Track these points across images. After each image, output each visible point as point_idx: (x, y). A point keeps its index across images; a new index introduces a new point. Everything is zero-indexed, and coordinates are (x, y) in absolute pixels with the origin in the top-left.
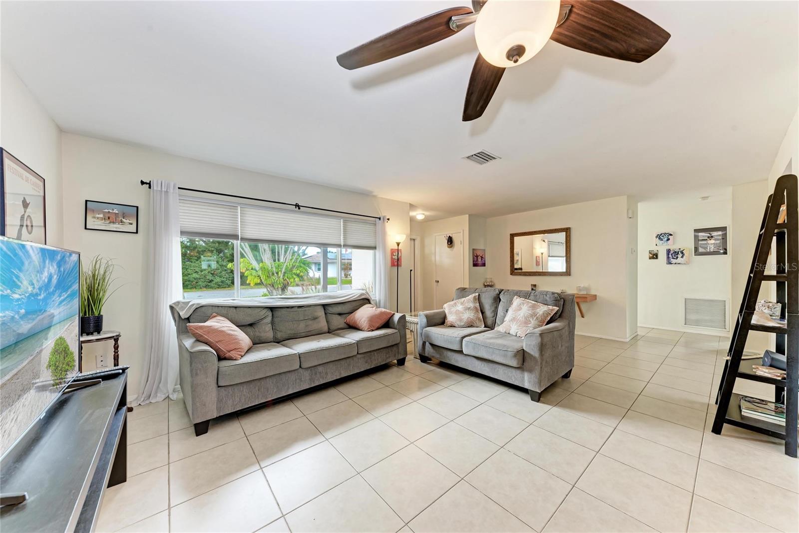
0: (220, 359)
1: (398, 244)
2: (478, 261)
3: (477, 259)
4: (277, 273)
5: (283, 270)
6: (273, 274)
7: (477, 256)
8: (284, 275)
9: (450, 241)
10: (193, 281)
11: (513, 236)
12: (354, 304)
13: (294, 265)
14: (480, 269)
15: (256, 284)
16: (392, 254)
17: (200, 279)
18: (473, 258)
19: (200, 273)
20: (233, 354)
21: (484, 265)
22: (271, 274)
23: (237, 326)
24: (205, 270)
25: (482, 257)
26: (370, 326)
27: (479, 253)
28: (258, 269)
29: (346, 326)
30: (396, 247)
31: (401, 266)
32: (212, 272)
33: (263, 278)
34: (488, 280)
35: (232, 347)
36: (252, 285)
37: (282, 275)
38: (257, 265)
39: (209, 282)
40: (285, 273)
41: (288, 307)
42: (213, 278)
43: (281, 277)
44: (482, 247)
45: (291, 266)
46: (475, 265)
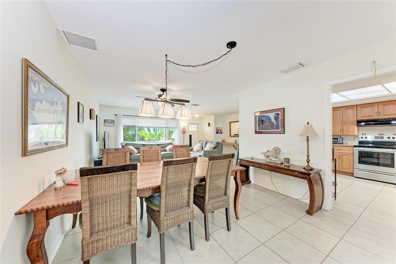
0: (131, 154)
1: (184, 127)
2: (218, 132)
3: (218, 131)
4: (155, 136)
5: (158, 135)
6: (154, 136)
7: (218, 130)
8: (158, 137)
9: (209, 124)
10: (126, 139)
11: (230, 123)
12: (167, 145)
13: (162, 132)
14: (219, 135)
15: (148, 140)
16: (182, 130)
17: (128, 138)
18: (216, 131)
19: (129, 136)
20: (133, 153)
21: (222, 133)
22: (153, 136)
23: (135, 148)
24: (130, 135)
25: (221, 130)
26: (169, 150)
27: (219, 129)
28: (148, 134)
29: (164, 150)
30: (184, 128)
31: (185, 133)
32: (133, 135)
33: (150, 138)
34: (223, 139)
35: (133, 152)
36: (146, 140)
37: (157, 136)
38: (148, 133)
39: (132, 140)
40: (158, 136)
41: (148, 145)
42: (133, 138)
43: (157, 137)
44: (221, 126)
45: (161, 133)
46: (217, 133)
